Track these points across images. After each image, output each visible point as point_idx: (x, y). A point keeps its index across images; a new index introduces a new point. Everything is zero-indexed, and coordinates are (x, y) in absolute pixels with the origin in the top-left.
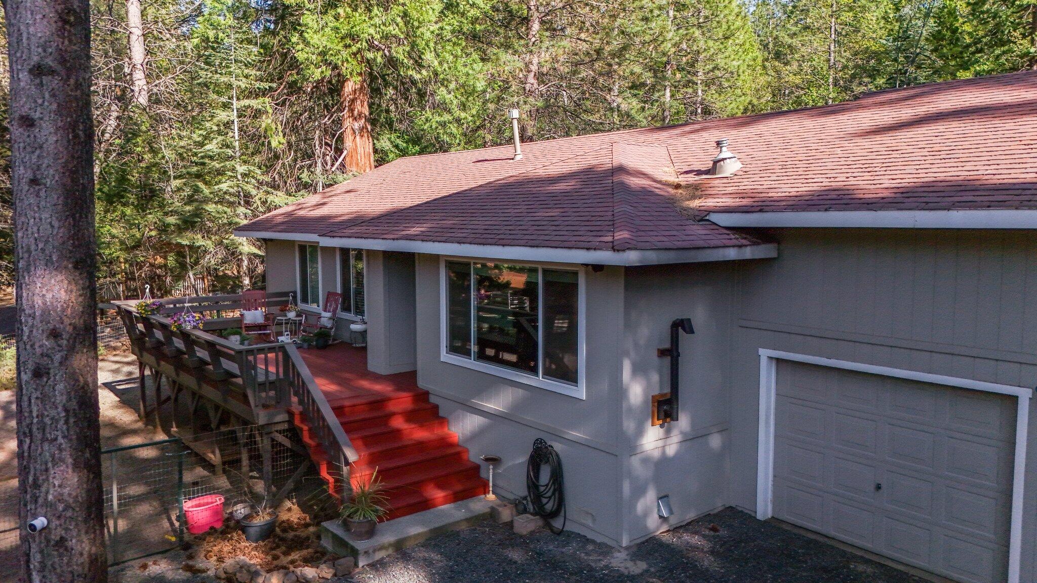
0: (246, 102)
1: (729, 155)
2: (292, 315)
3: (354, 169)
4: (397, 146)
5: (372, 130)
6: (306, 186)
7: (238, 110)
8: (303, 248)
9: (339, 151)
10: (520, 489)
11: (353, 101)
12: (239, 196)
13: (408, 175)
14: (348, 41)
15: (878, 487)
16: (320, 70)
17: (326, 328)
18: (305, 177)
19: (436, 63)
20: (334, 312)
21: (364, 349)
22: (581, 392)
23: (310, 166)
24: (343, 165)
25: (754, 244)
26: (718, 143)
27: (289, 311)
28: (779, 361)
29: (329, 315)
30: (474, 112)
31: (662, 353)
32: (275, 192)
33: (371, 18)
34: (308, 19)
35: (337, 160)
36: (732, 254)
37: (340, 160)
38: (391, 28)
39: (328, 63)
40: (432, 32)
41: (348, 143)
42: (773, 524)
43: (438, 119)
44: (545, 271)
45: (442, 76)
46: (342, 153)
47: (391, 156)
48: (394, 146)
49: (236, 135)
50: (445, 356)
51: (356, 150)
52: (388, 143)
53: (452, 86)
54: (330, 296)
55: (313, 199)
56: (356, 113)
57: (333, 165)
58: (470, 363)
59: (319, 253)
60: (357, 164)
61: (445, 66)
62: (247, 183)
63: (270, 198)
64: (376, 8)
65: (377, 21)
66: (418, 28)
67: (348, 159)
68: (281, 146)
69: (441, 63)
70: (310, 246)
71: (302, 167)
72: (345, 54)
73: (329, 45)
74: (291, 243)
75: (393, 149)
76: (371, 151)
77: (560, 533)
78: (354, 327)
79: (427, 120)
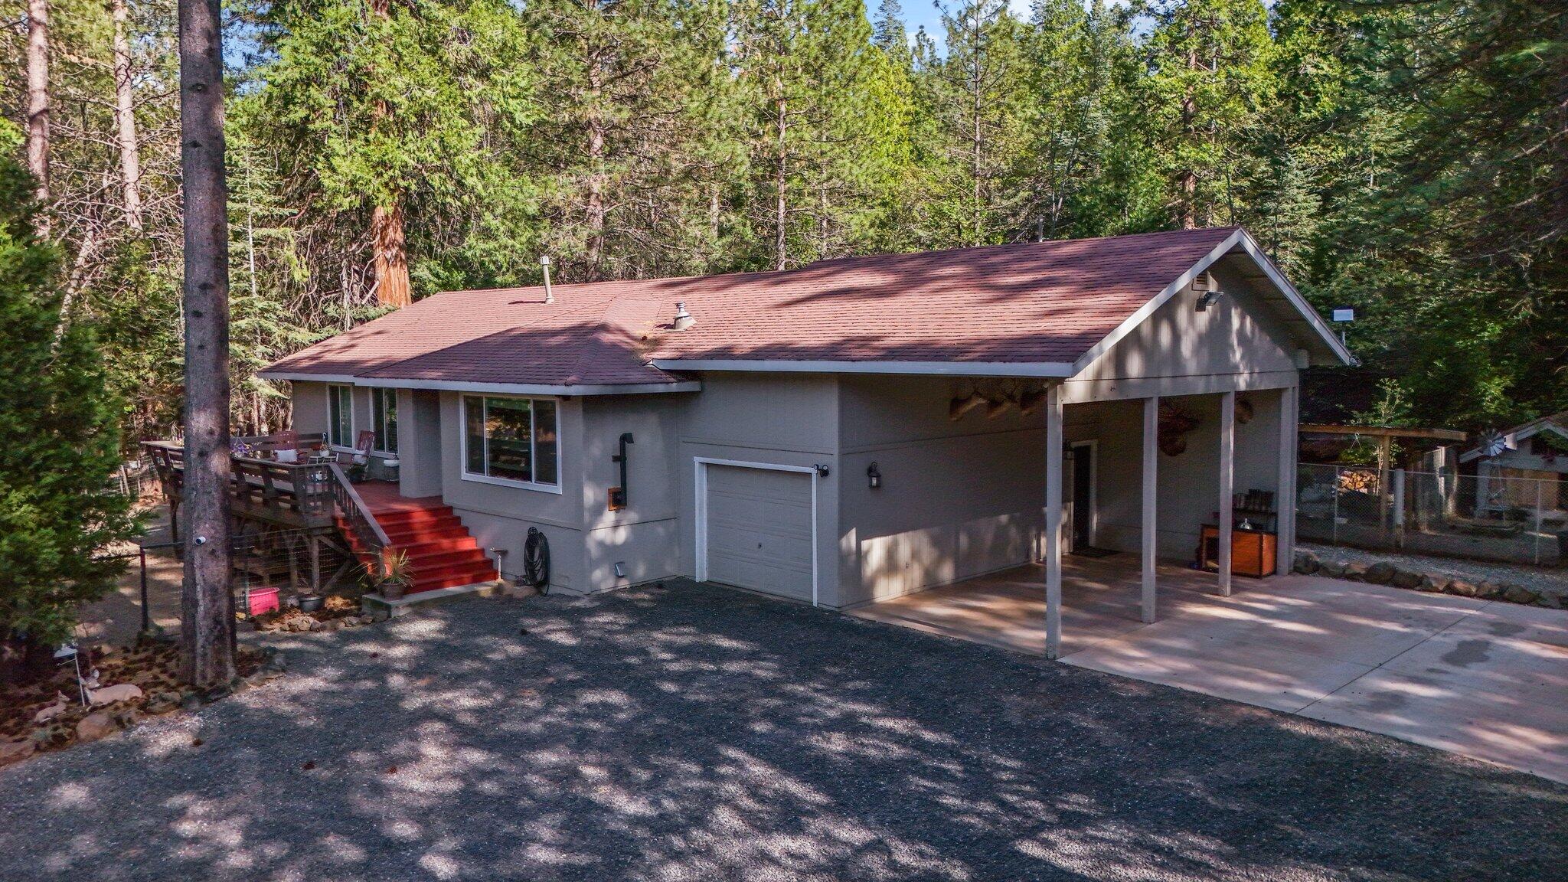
0: (264, 231)
1: (685, 314)
2: (325, 454)
3: (388, 302)
4: (437, 276)
5: (408, 258)
6: (334, 321)
7: (254, 239)
8: (334, 389)
9: (371, 280)
10: (521, 571)
11: (385, 228)
12: (255, 332)
13: (444, 313)
14: (379, 169)
15: (760, 546)
16: (348, 199)
17: (360, 465)
18: (331, 310)
19: (480, 187)
20: (368, 449)
21: (398, 483)
22: (558, 489)
23: (337, 299)
24: (374, 299)
25: (679, 381)
26: (678, 305)
27: (323, 449)
28: (708, 465)
29: (362, 452)
30: (524, 239)
31: (616, 459)
32: (297, 329)
33: (404, 144)
34: (335, 143)
35: (368, 292)
36: (661, 388)
37: (371, 292)
38: (427, 154)
39: (357, 192)
40: (472, 160)
41: (381, 272)
42: (707, 585)
43: (482, 246)
44: (535, 402)
45: (486, 201)
46: (373, 283)
47: (430, 286)
48: (433, 275)
49: (252, 266)
50: (465, 475)
51: (389, 280)
52: (427, 272)
53: (499, 210)
54: (363, 435)
55: (340, 340)
56: (387, 242)
57: (362, 297)
58: (485, 478)
59: (352, 394)
60: (391, 297)
61: (491, 189)
62: (266, 318)
63: (291, 335)
64: (410, 132)
65: (411, 146)
66: (456, 155)
67: (380, 291)
68: (305, 280)
69: (485, 187)
70: (342, 387)
71: (327, 300)
72: (376, 182)
73: (359, 174)
74: (320, 385)
75: (432, 278)
76: (407, 281)
77: (546, 595)
78: (386, 462)
79: (470, 247)
